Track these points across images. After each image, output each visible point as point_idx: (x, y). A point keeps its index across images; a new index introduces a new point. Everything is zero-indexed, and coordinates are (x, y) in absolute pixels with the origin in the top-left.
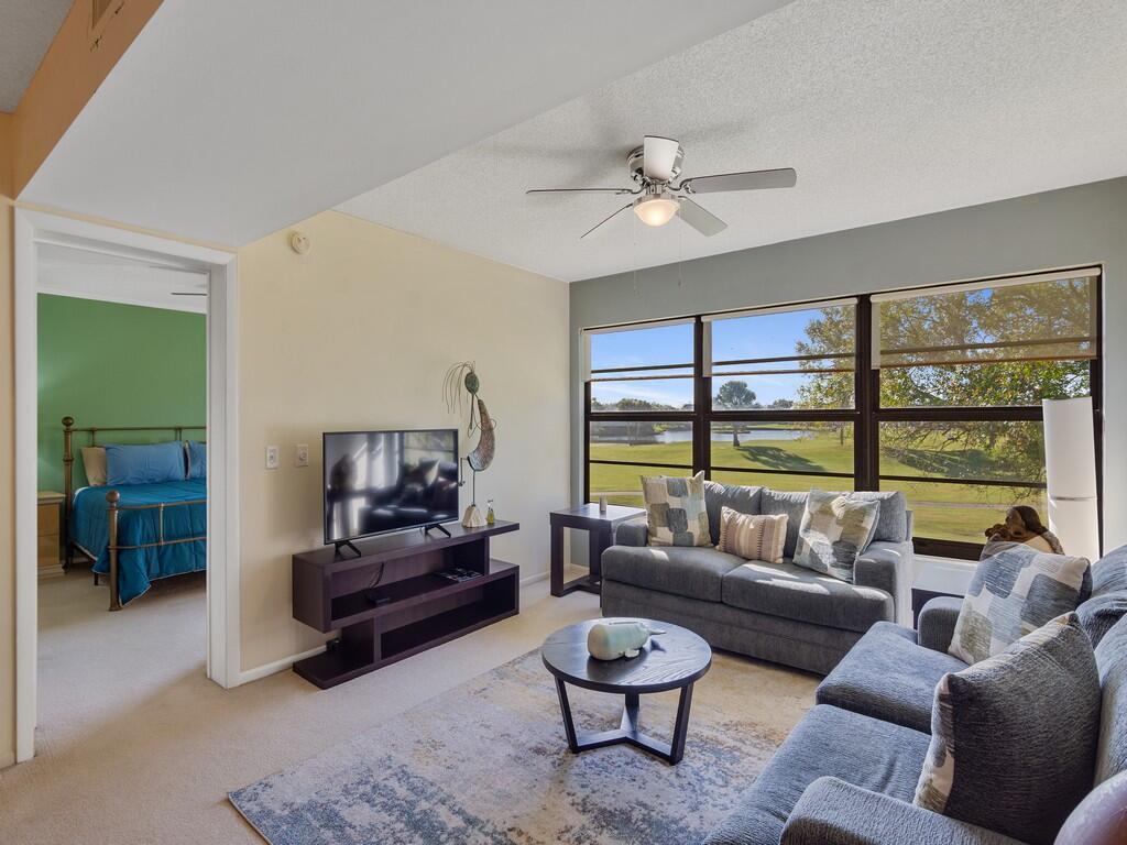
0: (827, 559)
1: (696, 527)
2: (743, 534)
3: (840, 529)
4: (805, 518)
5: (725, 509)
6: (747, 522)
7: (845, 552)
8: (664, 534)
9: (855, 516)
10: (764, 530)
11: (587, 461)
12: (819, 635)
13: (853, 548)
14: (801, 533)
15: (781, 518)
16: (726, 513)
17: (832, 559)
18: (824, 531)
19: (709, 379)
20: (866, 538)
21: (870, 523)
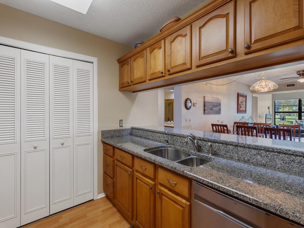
11: (275, 119)
19: (301, 107)
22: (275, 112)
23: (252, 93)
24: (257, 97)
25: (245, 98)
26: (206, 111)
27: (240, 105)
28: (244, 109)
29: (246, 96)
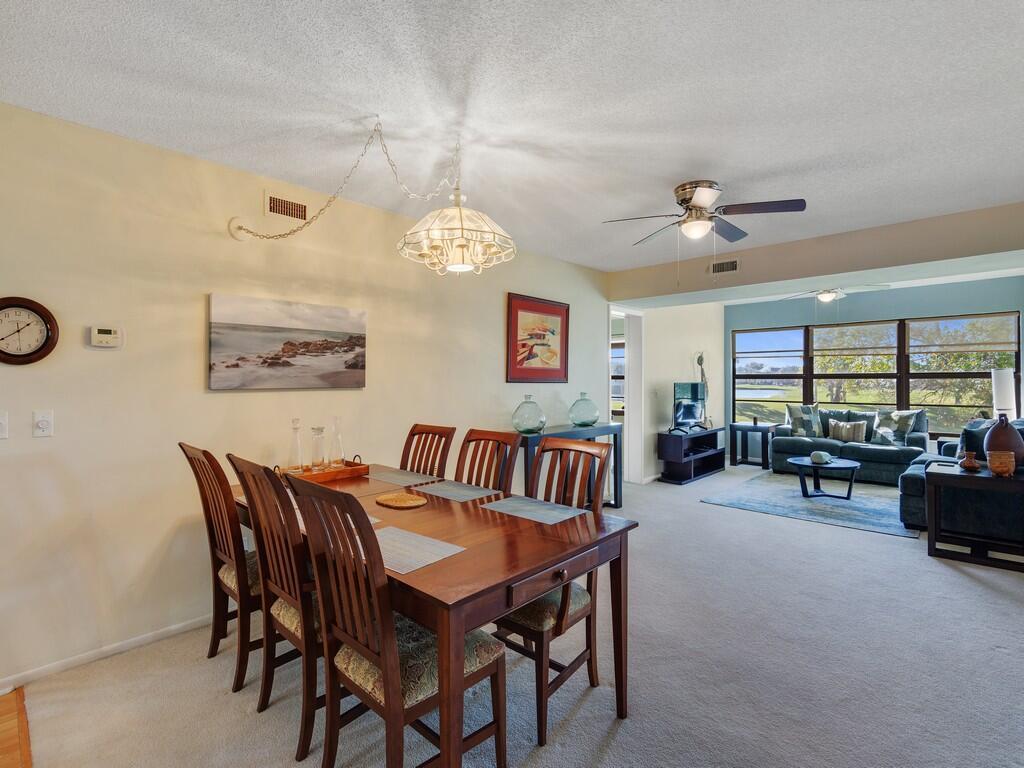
0: (891, 438)
1: (817, 428)
2: (844, 431)
3: (897, 425)
4: (877, 421)
5: (831, 420)
6: (845, 425)
7: (900, 435)
8: (801, 431)
9: (904, 420)
10: (856, 428)
11: (734, 400)
12: (892, 467)
13: (904, 433)
14: (875, 428)
15: (864, 423)
16: (832, 422)
17: (893, 438)
18: (888, 426)
19: (812, 358)
20: (910, 428)
21: (911, 422)
22: (735, 377)
23: (608, 300)
24: (640, 318)
25: (558, 320)
26: (220, 373)
27: (524, 346)
28: (556, 363)
29: (568, 310)
